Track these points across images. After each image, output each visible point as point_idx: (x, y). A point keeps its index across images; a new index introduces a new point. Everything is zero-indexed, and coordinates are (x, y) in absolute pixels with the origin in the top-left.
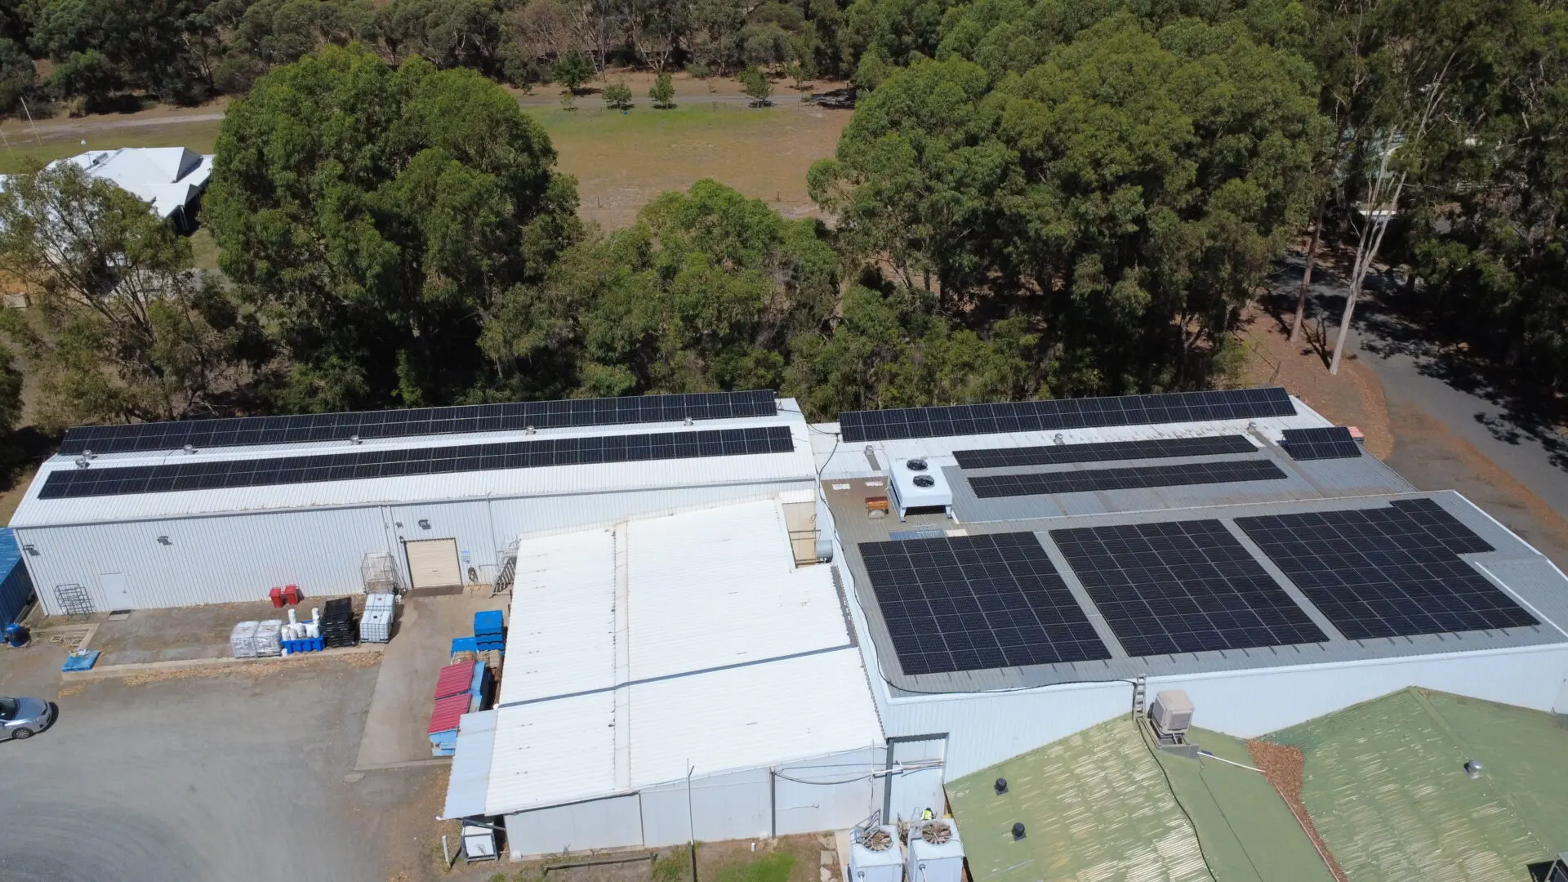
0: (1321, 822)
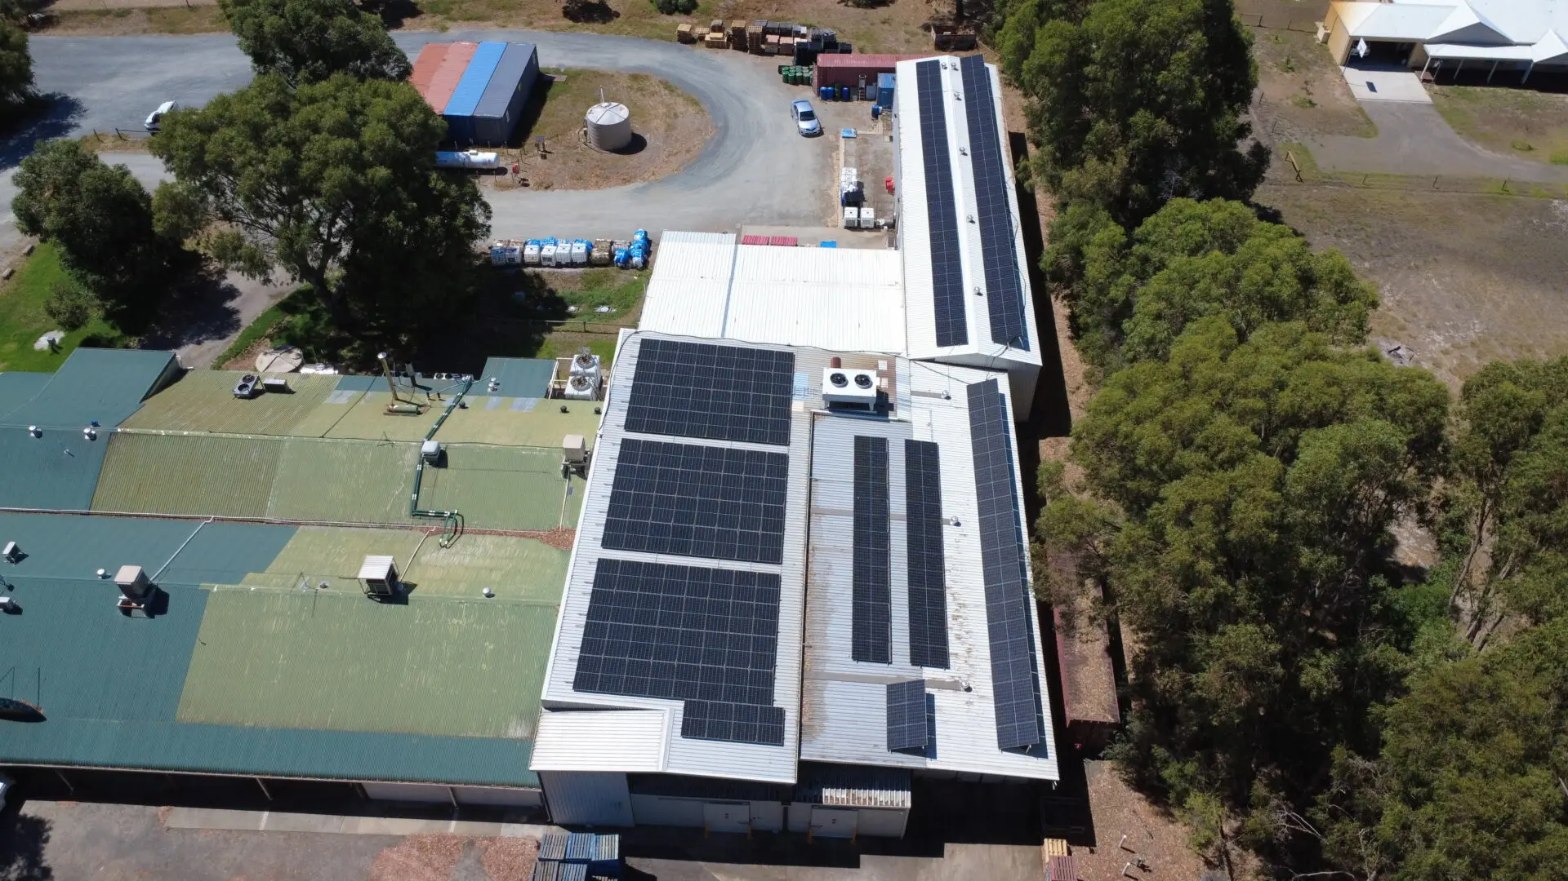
0: (513, 540)
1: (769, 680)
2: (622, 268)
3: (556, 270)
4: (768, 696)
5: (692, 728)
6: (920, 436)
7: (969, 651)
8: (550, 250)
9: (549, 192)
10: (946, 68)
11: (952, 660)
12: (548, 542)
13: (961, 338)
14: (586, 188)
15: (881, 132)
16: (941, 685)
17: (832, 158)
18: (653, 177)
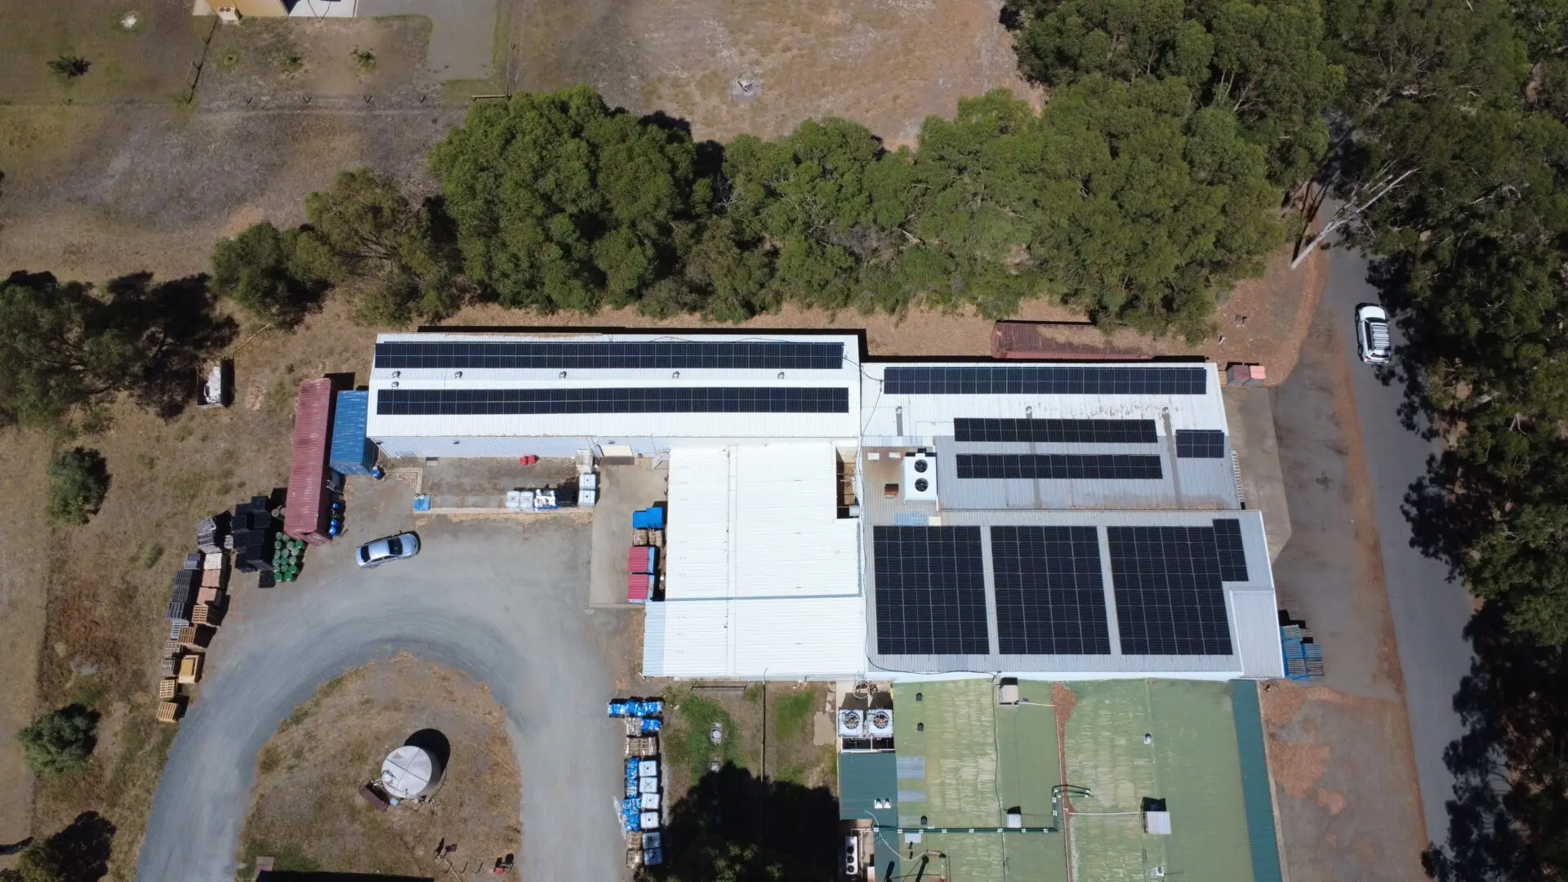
0: (1069, 742)
1: (1195, 531)
2: (664, 723)
3: (665, 793)
4: (1206, 530)
5: (1241, 575)
6: (951, 431)
7: (1137, 407)
8: (650, 800)
10: (397, 384)
11: (1146, 418)
12: (1068, 714)
13: (842, 393)
14: (518, 786)
15: (420, 471)
16: (1168, 426)
17: (461, 521)
18: (495, 714)
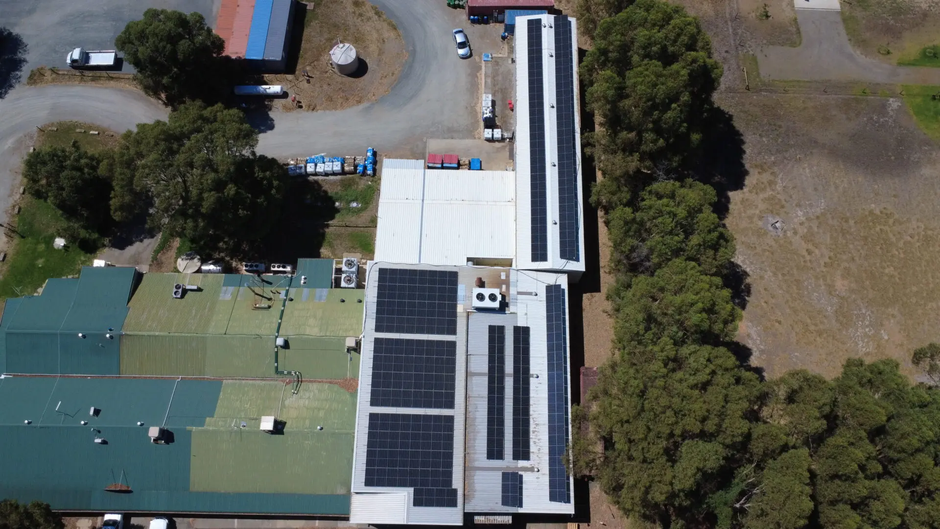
0: (326, 386)
1: (449, 474)
2: (362, 176)
3: (325, 178)
4: (450, 482)
5: (418, 502)
6: (521, 323)
7: (539, 450)
8: (321, 168)
9: (314, 113)
10: (545, 27)
11: (531, 455)
12: (343, 387)
13: (544, 258)
14: (336, 109)
15: (506, 55)
16: (526, 469)
17: (478, 77)
18: (373, 97)
